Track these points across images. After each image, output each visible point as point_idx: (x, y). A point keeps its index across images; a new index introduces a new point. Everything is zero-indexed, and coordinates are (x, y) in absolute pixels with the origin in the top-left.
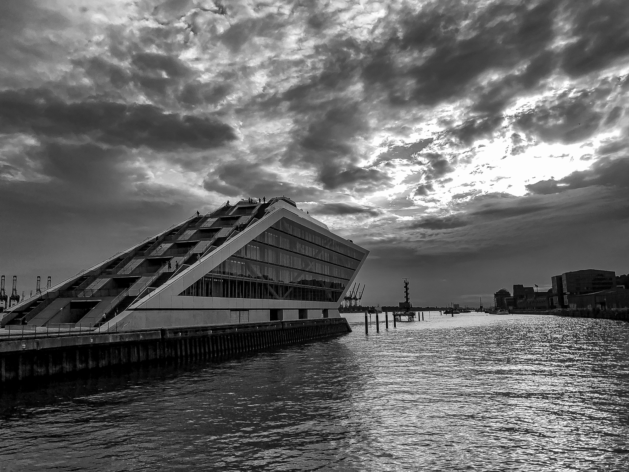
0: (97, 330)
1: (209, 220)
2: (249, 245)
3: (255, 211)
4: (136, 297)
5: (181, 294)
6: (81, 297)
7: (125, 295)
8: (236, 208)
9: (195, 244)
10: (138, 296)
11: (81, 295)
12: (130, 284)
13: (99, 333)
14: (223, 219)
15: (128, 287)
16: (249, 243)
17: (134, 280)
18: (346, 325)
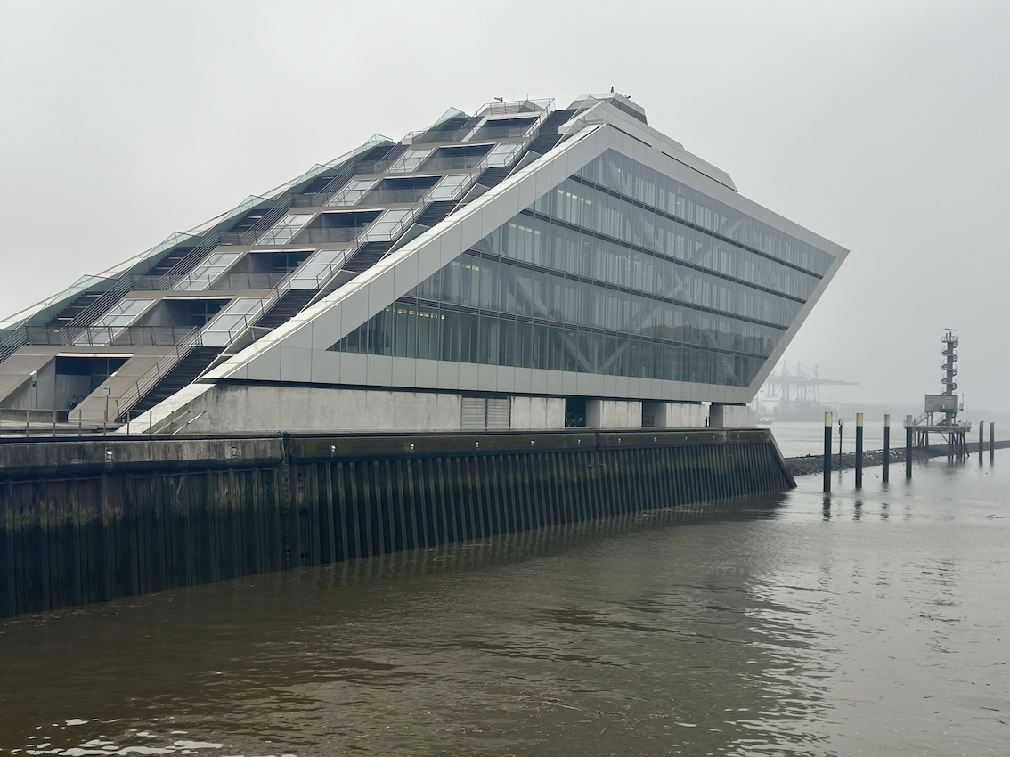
0: (122, 431)
1: (408, 154)
2: (513, 225)
3: (532, 131)
4: (220, 350)
5: (335, 348)
6: (83, 345)
7: (191, 343)
8: (482, 123)
9: (371, 217)
10: (225, 348)
11: (80, 339)
12: (207, 316)
13: (128, 438)
14: (447, 152)
15: (201, 323)
16: (512, 220)
17: (215, 307)
18: (771, 448)
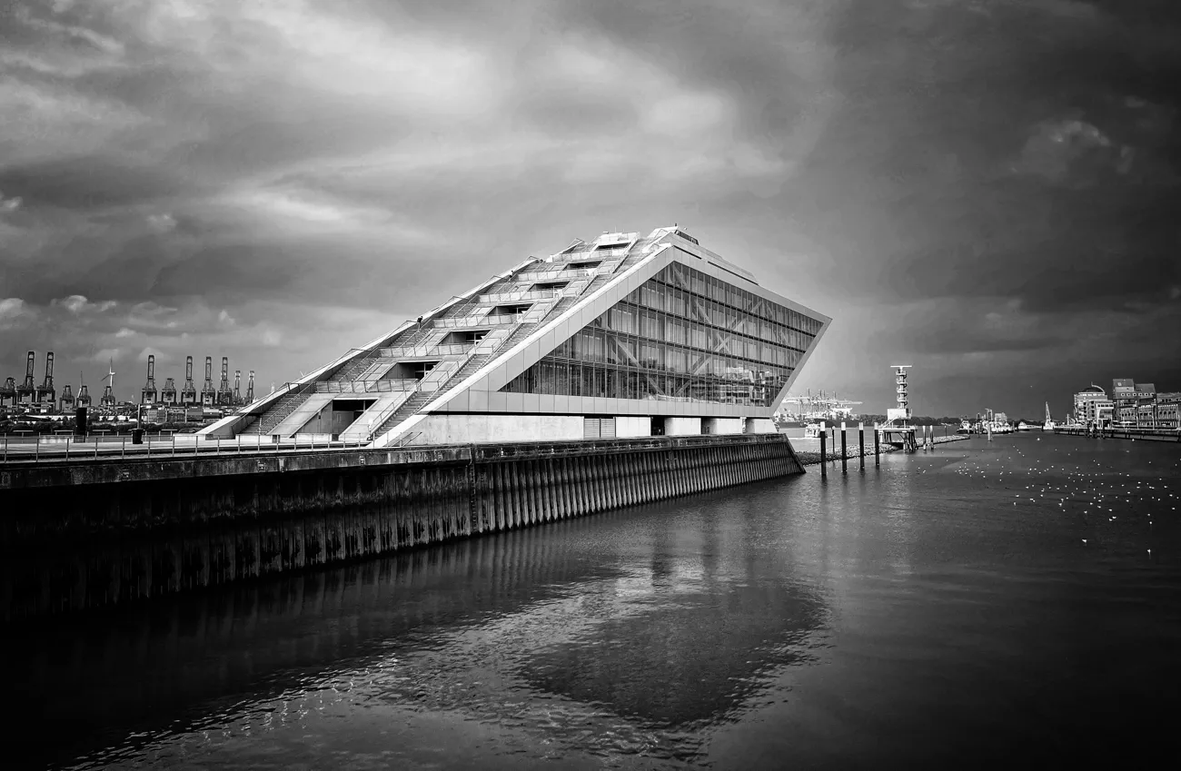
0: (371, 445)
2: (615, 310)
4: (430, 394)
5: (501, 390)
6: (349, 392)
7: (414, 390)
9: (526, 307)
10: (434, 392)
11: (348, 388)
12: (424, 372)
13: (374, 450)
15: (421, 376)
16: (614, 307)
17: (429, 366)
18: (787, 445)
